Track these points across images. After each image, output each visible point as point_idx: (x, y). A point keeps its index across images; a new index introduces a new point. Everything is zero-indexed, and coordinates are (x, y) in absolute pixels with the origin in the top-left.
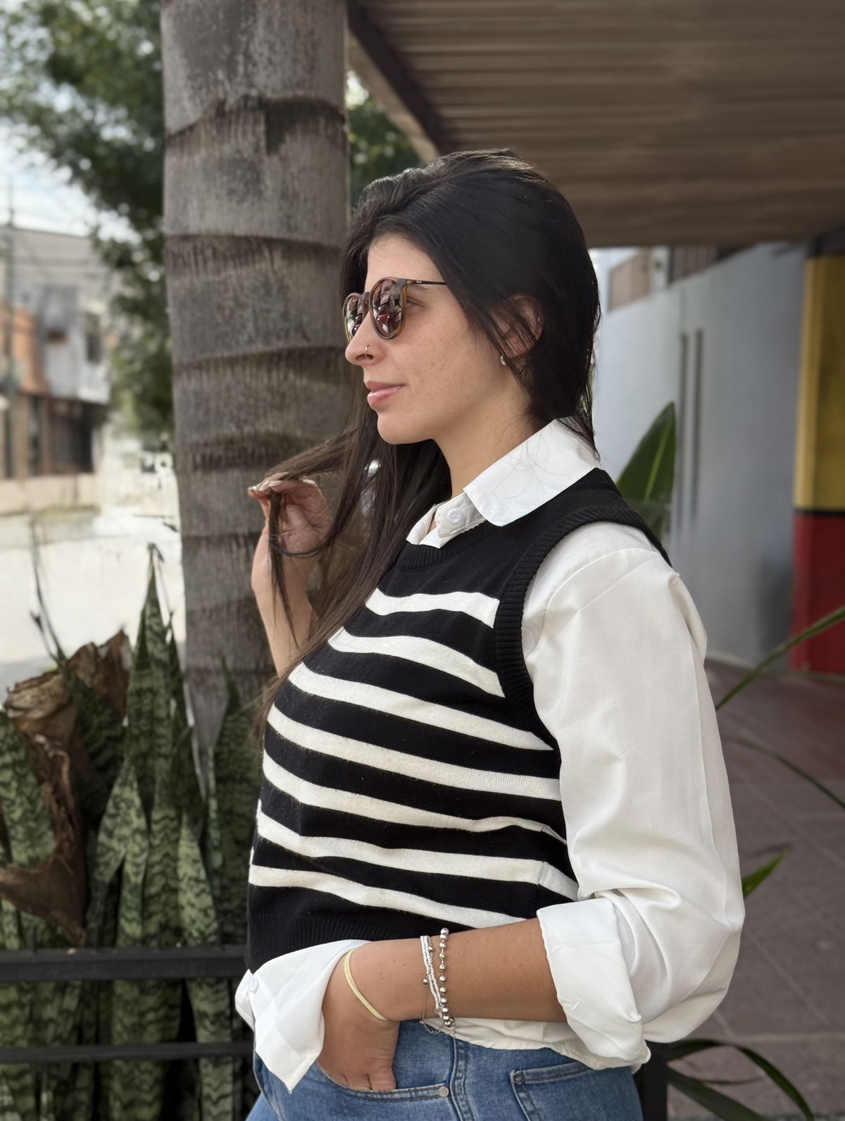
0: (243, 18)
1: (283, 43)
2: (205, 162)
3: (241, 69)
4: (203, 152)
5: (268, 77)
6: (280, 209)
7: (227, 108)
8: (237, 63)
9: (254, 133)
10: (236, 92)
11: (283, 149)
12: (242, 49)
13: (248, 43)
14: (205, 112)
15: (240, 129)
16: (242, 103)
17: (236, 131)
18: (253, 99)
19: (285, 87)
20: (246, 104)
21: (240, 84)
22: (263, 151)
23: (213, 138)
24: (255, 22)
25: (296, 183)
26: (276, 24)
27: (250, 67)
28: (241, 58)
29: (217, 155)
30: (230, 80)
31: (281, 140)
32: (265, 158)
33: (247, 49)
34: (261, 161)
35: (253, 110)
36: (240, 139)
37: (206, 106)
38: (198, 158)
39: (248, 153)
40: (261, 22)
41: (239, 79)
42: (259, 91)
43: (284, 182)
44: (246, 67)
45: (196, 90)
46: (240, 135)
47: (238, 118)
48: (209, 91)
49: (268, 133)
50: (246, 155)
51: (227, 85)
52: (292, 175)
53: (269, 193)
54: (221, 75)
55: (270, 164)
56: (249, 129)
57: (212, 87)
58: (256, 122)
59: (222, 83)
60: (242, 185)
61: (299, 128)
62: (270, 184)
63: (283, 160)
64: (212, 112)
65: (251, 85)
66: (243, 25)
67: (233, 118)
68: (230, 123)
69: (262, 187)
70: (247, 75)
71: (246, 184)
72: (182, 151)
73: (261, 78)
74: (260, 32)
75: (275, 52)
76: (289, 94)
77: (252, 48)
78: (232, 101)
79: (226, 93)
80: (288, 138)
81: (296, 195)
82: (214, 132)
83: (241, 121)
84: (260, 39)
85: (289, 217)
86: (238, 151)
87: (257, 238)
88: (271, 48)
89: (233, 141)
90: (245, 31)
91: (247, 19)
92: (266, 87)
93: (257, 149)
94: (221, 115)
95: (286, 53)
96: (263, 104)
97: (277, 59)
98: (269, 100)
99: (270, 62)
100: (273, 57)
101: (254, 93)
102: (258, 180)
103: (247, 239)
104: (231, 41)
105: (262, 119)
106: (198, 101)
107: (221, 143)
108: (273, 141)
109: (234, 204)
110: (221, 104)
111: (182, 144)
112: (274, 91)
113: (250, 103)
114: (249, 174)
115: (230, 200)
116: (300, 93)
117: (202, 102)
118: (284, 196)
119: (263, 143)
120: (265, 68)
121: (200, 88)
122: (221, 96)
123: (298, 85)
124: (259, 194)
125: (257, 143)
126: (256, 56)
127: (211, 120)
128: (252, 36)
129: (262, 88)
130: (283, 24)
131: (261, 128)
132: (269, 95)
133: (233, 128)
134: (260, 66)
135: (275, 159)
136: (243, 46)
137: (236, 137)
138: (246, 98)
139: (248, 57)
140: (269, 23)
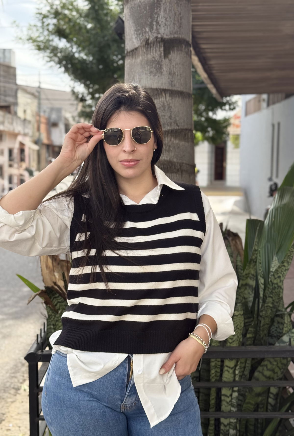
0: (156, 9)
1: (170, 18)
2: (141, 61)
3: (155, 27)
4: (141, 57)
5: (165, 30)
6: (169, 78)
7: (149, 42)
8: (154, 25)
9: (159, 51)
10: (153, 36)
11: (170, 56)
12: (155, 20)
13: (157, 17)
14: (141, 43)
15: (154, 49)
16: (155, 40)
17: (153, 50)
18: (159, 38)
19: (171, 34)
20: (156, 40)
21: (155, 32)
22: (163, 57)
23: (144, 53)
24: (160, 10)
25: (174, 69)
26: (168, 11)
27: (158, 26)
28: (155, 23)
29: (146, 59)
30: (151, 31)
31: (169, 53)
32: (163, 60)
33: (157, 20)
34: (162, 61)
35: (159, 42)
36: (154, 53)
37: (142, 41)
38: (138, 60)
39: (157, 58)
40: (162, 10)
41: (154, 31)
42: (161, 35)
43: (170, 69)
44: (157, 26)
45: (138, 35)
46: (154, 51)
47: (154, 45)
48: (143, 35)
49: (164, 51)
50: (156, 59)
51: (150, 33)
52: (173, 66)
53: (165, 73)
54: (147, 29)
55: (165, 62)
56: (158, 49)
57: (144, 34)
58: (160, 46)
59: (148, 32)
60: (155, 69)
61: (175, 48)
62: (165, 69)
63: (170, 60)
64: (144, 43)
65: (158, 33)
66: (156, 11)
67: (152, 45)
68: (151, 47)
69: (162, 71)
70: (157, 29)
71: (156, 70)
72: (133, 58)
73: (162, 31)
74: (162, 14)
75: (167, 21)
76: (172, 36)
77: (159, 19)
78: (151, 39)
79: (149, 36)
80: (172, 52)
81: (174, 73)
82: (145, 50)
83: (155, 46)
84: (162, 17)
85: (172, 82)
86: (154, 57)
87: (160, 89)
88: (166, 20)
89: (152, 54)
90: (156, 13)
91: (157, 9)
92: (164, 34)
93: (160, 57)
94: (147, 44)
95: (171, 21)
96: (163, 40)
97: (168, 23)
98: (165, 39)
99: (165, 25)
100: (166, 23)
101: (159, 36)
102: (161, 68)
103: (156, 89)
104: (151, 17)
105: (162, 46)
106: (139, 39)
107: (147, 54)
108: (166, 53)
109: (152, 76)
110: (148, 40)
111: (133, 55)
112: (167, 35)
113: (158, 40)
114: (157, 65)
115: (151, 75)
116: (176, 36)
117: (140, 40)
118: (170, 74)
119: (163, 54)
120: (164, 27)
121: (140, 34)
122: (148, 37)
123: (175, 33)
124: (162, 73)
125: (161, 54)
126: (160, 22)
127: (143, 46)
128: (159, 15)
129: (162, 34)
130: (170, 10)
131: (162, 49)
132: (165, 37)
133: (152, 49)
134: (162, 26)
135: (167, 60)
136: (156, 19)
137: (153, 52)
138: (157, 38)
139: (157, 23)
140: (165, 10)
